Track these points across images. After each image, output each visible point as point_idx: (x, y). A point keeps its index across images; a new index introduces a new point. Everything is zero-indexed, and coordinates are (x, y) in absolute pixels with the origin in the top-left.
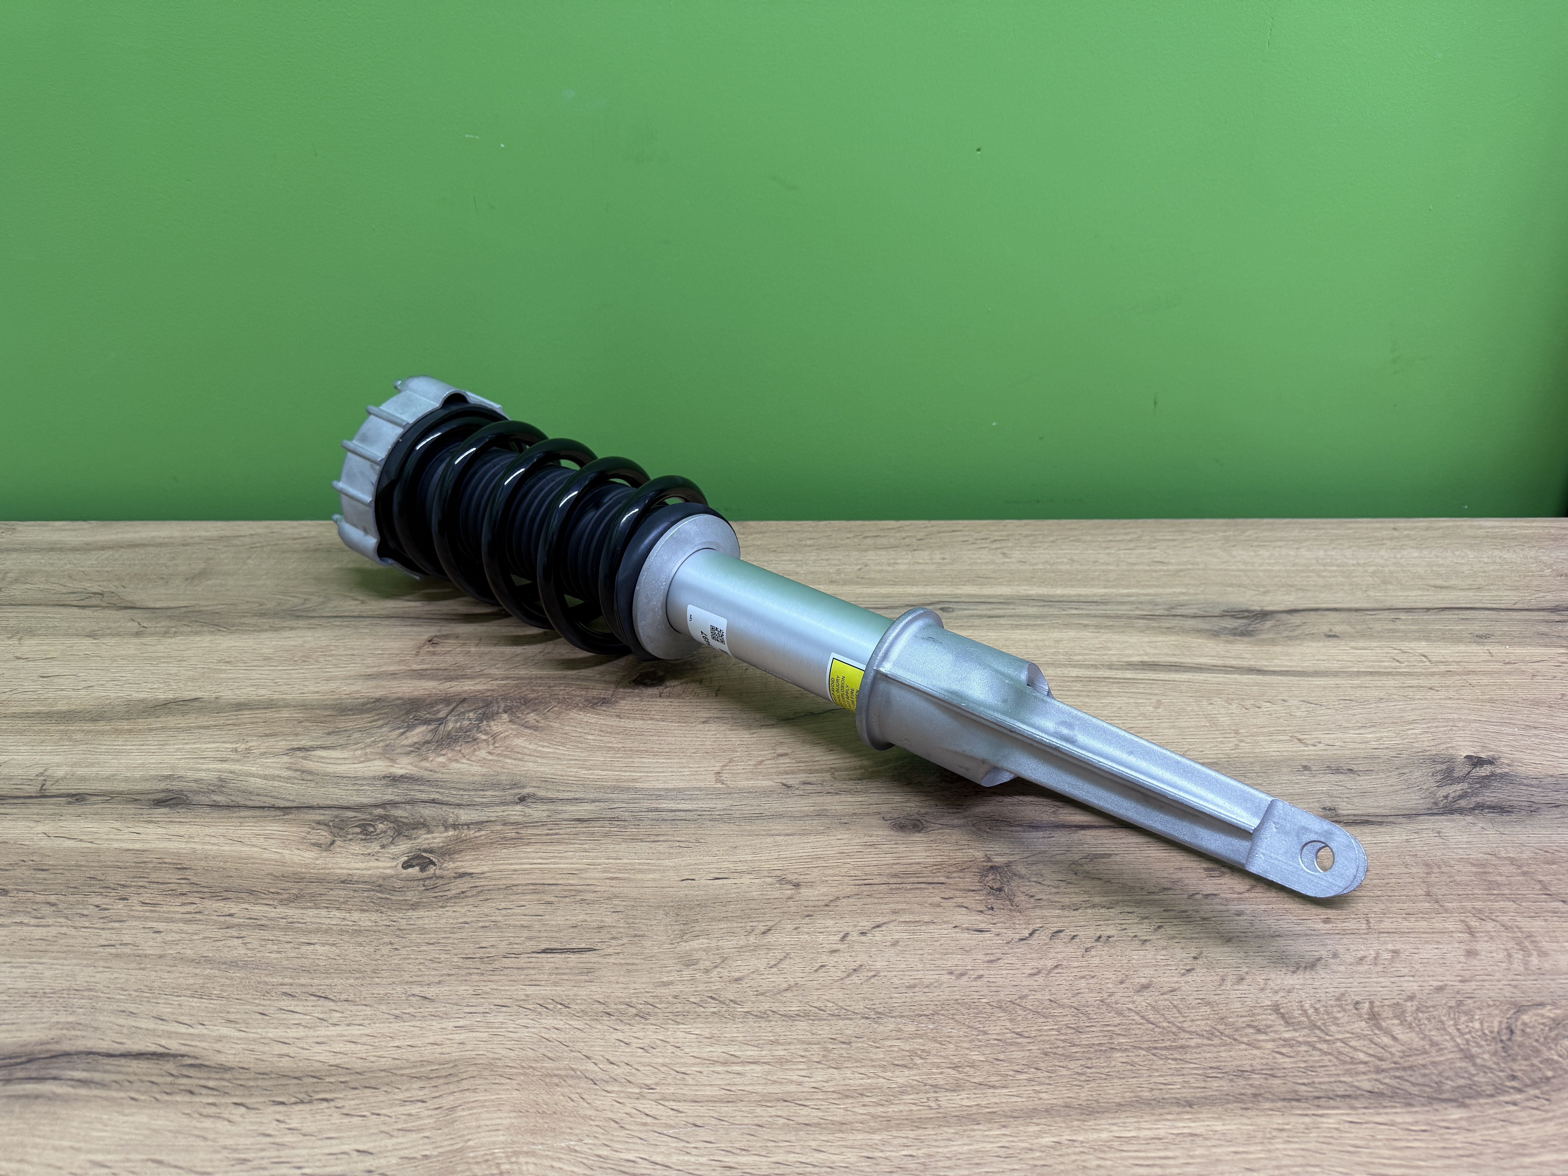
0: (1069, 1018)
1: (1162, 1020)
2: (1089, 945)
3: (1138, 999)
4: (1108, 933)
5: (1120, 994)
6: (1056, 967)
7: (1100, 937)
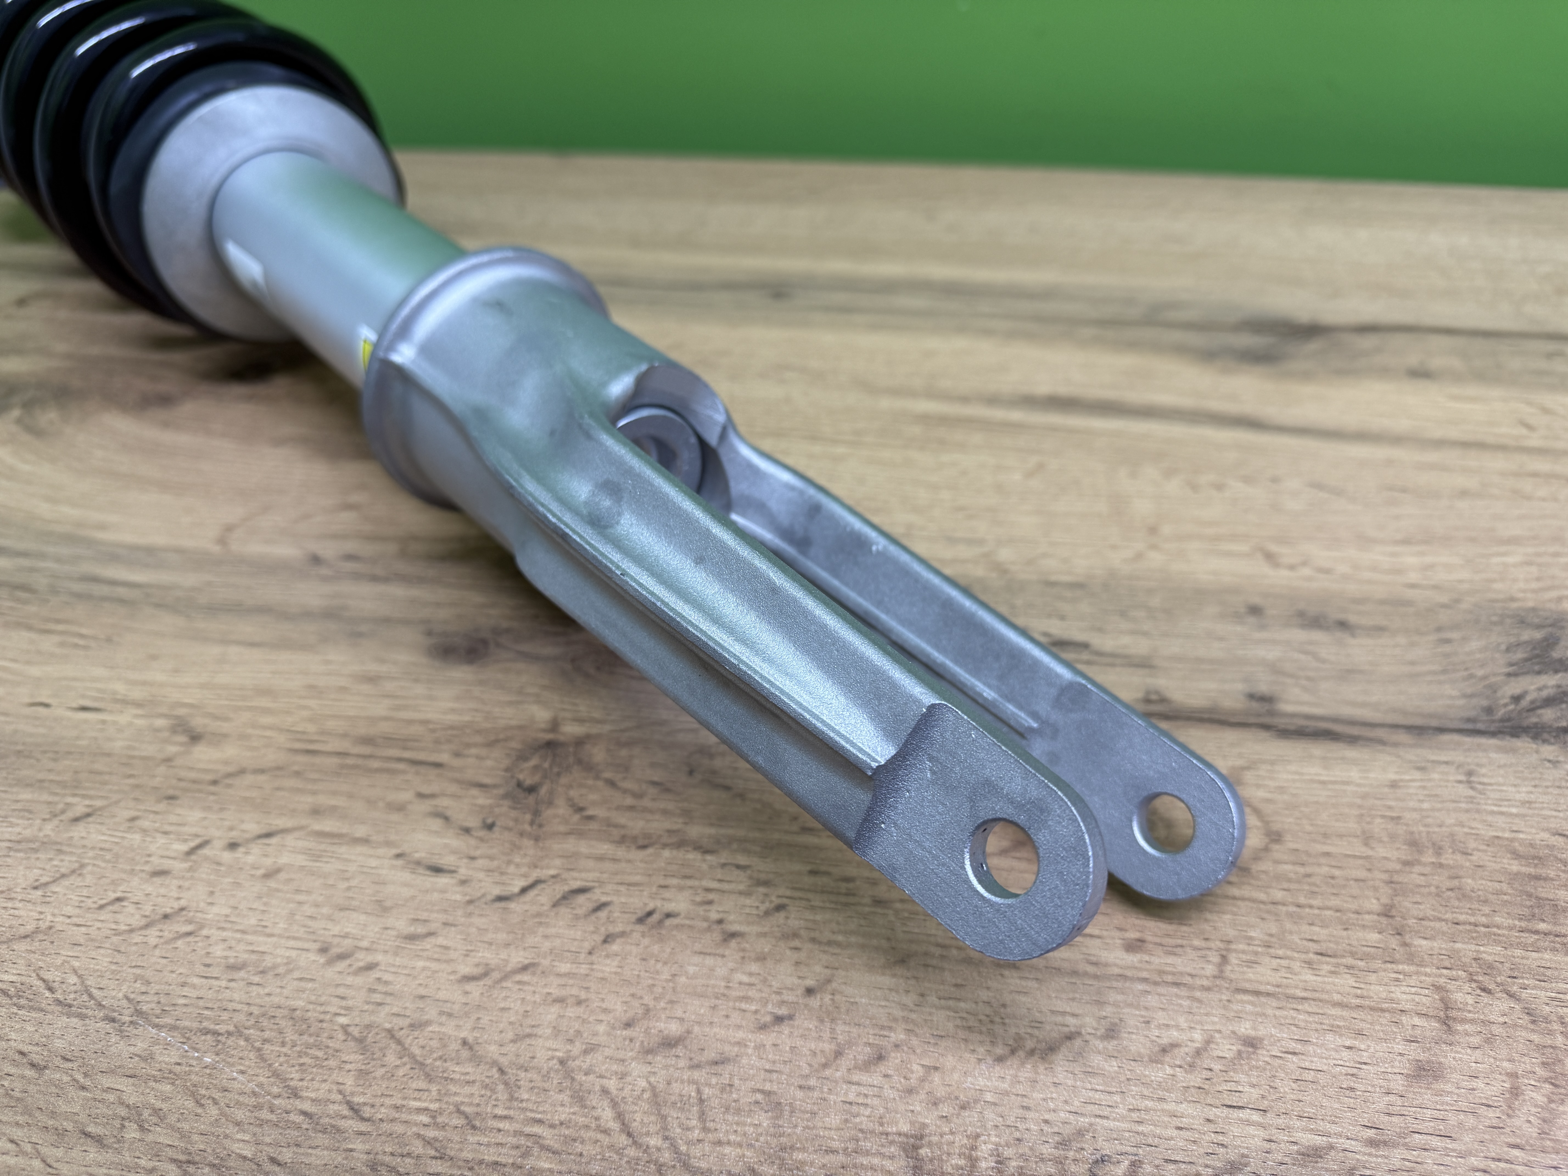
0: (475, 1089)
1: (653, 1128)
2: (619, 928)
3: (637, 1069)
4: (670, 907)
5: (608, 1052)
6: (525, 968)
7: (650, 914)
